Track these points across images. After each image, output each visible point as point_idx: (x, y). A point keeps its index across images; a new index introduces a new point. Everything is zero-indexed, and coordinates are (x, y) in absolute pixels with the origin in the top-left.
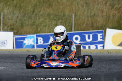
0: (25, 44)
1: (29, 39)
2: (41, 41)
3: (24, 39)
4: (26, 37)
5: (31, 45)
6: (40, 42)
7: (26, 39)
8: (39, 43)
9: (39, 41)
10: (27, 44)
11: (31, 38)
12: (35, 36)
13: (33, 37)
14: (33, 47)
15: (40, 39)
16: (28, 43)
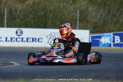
0: (101, 42)
1: (106, 38)
4: (103, 36)
6: (117, 41)
10: (103, 43)
11: (107, 36)
12: (112, 34)
13: (110, 36)
15: (117, 38)
16: (105, 42)
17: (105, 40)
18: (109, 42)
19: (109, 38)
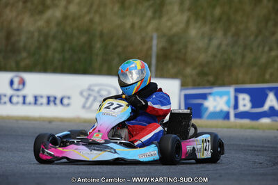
0: (207, 109)
1: (218, 98)
2: (245, 103)
3: (204, 97)
4: (210, 94)
5: (221, 111)
6: (245, 105)
7: (211, 99)
8: (241, 109)
9: (241, 103)
12: (231, 90)
13: (227, 93)
14: (227, 116)
15: (244, 99)
17: (215, 104)
18: (225, 108)
19: (225, 98)
